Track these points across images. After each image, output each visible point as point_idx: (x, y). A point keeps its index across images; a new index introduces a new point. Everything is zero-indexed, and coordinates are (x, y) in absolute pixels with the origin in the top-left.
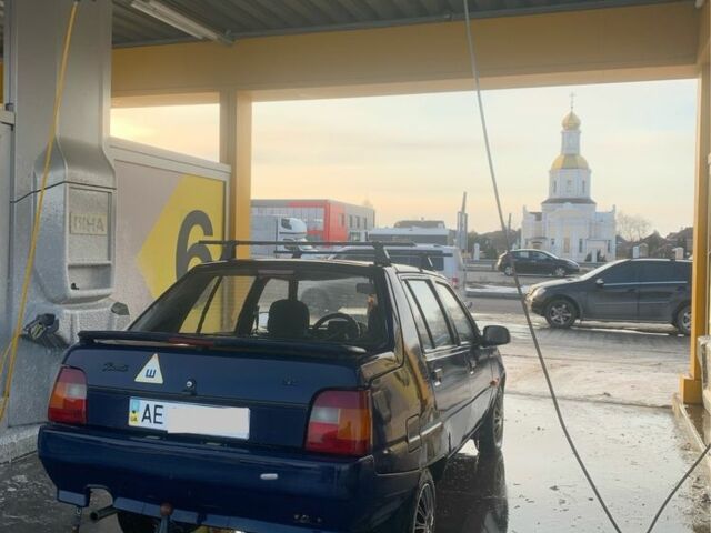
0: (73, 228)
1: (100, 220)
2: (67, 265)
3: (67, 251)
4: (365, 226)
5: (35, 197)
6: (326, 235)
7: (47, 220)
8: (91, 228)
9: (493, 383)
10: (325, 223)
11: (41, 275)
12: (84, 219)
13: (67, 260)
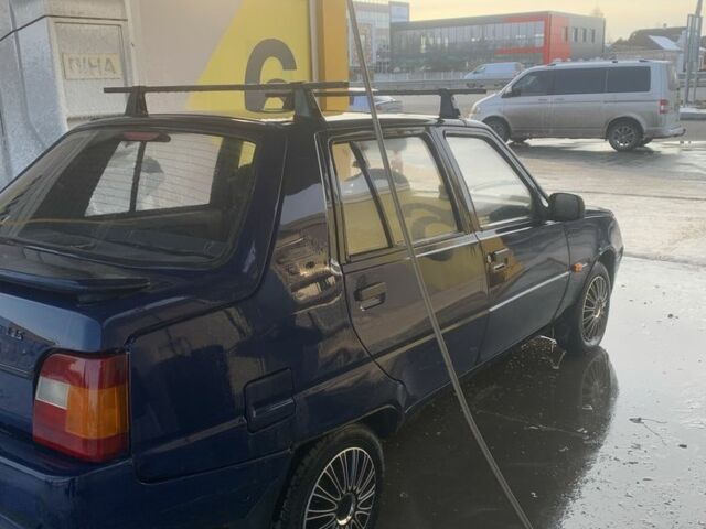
0: (68, 73)
1: (108, 61)
2: (65, 118)
3: (62, 102)
4: (593, 40)
5: (17, 37)
6: (546, 53)
7: (35, 63)
8: (96, 70)
9: (573, 268)
10: (545, 38)
11: (38, 131)
12: (84, 60)
13: (65, 112)
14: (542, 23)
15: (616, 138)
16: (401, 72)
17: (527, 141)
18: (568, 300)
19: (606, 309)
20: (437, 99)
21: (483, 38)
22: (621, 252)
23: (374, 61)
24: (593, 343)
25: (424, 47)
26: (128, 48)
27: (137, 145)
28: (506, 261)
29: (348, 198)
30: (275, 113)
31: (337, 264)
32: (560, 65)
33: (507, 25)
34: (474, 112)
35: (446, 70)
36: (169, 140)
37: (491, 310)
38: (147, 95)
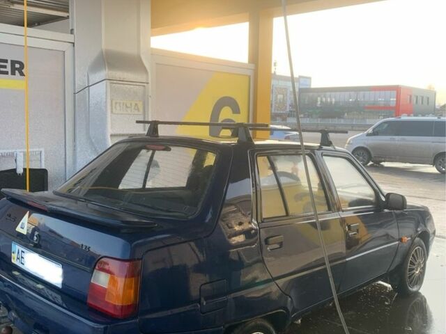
0: (114, 110)
1: (136, 105)
2: (109, 134)
3: (109, 126)
4: (428, 103)
5: (89, 90)
6: (397, 110)
7: (96, 104)
8: (129, 110)
9: (401, 240)
10: (397, 101)
11: (93, 140)
12: (123, 104)
13: (110, 131)
14: (395, 92)
15: (440, 165)
16: (304, 117)
17: (382, 163)
18: (398, 260)
19: (424, 269)
20: (319, 135)
21: (357, 99)
22: (434, 233)
23: (288, 110)
24: (415, 289)
25: (319, 103)
26: (148, 99)
27: (151, 152)
28: (358, 231)
29: (265, 187)
30: (226, 138)
31: (256, 222)
32: (404, 118)
33: (372, 93)
34: (349, 144)
35: (333, 117)
36: (170, 150)
37: (347, 259)
38: (159, 126)
